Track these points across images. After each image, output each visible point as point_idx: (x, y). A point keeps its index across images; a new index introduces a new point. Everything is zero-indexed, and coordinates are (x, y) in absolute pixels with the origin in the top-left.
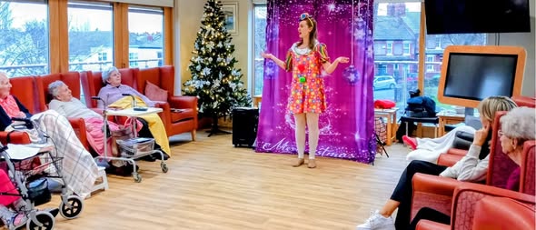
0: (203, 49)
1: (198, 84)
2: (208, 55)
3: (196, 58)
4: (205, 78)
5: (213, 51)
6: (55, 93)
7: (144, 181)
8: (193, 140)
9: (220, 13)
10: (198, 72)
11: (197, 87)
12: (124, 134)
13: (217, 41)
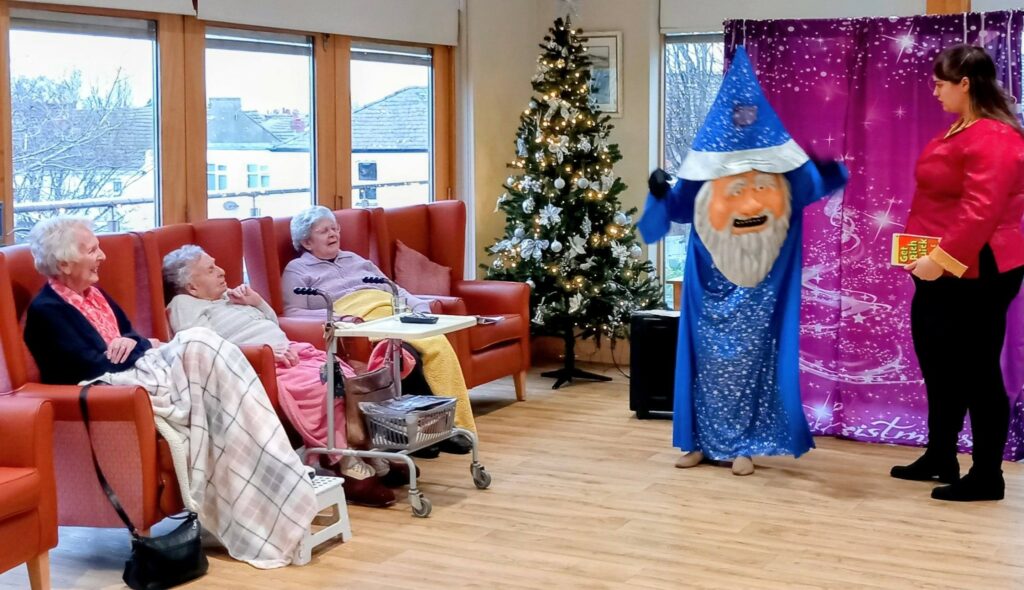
0: (539, 156)
1: (528, 248)
2: (552, 172)
3: (520, 178)
4: (547, 234)
5: (567, 160)
6: (183, 277)
7: (439, 514)
8: (520, 398)
9: (582, 62)
10: (527, 218)
11: (525, 255)
12: (375, 388)
13: (575, 133)
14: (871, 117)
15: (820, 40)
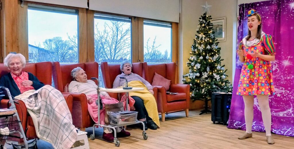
0: (196, 50)
1: (192, 76)
3: (192, 57)
4: (197, 71)
5: (203, 51)
8: (186, 117)
10: (192, 67)
14: (282, 30)
15: (267, 7)
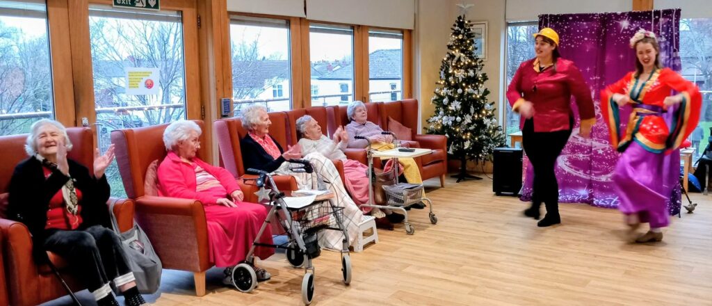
0: (451, 79)
1: (447, 121)
2: (456, 86)
3: (441, 89)
4: (454, 114)
5: (464, 80)
7: (417, 234)
8: (442, 186)
9: (470, 36)
11: (445, 123)
12: (388, 179)
13: (467, 68)
14: (608, 58)
15: (585, 23)
